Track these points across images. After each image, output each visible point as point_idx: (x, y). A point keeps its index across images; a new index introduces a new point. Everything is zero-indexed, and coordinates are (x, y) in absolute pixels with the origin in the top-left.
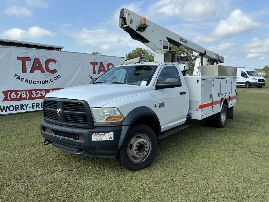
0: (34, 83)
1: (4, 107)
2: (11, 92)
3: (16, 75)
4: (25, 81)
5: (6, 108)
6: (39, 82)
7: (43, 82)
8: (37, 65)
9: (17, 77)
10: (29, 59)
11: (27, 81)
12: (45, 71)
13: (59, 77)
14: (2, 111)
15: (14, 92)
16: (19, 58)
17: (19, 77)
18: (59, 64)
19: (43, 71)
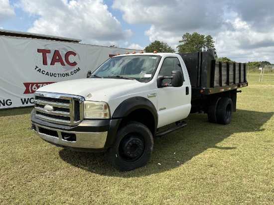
0: (55, 75)
1: (25, 99)
2: (33, 84)
3: (37, 67)
4: (46, 73)
5: (27, 100)
6: (60, 75)
7: (64, 75)
8: (57, 58)
9: (37, 69)
10: (49, 51)
11: (47, 74)
12: (65, 63)
13: (78, 70)
14: (23, 103)
15: (35, 85)
16: (39, 51)
17: (40, 69)
18: (79, 57)
19: (63, 64)
